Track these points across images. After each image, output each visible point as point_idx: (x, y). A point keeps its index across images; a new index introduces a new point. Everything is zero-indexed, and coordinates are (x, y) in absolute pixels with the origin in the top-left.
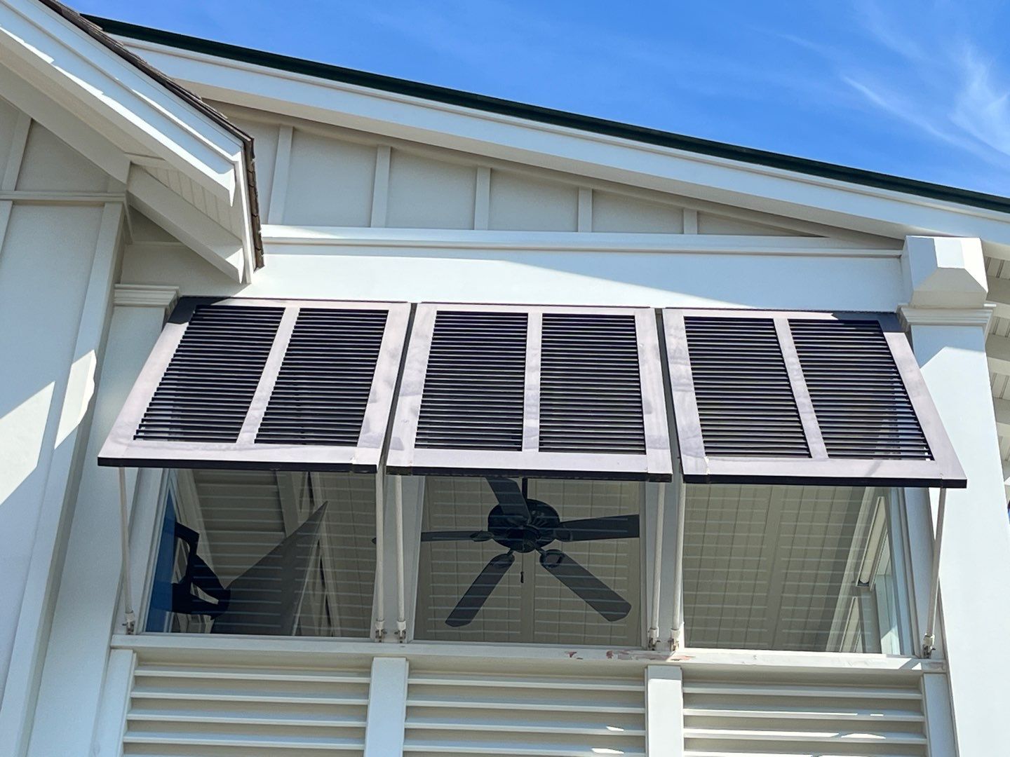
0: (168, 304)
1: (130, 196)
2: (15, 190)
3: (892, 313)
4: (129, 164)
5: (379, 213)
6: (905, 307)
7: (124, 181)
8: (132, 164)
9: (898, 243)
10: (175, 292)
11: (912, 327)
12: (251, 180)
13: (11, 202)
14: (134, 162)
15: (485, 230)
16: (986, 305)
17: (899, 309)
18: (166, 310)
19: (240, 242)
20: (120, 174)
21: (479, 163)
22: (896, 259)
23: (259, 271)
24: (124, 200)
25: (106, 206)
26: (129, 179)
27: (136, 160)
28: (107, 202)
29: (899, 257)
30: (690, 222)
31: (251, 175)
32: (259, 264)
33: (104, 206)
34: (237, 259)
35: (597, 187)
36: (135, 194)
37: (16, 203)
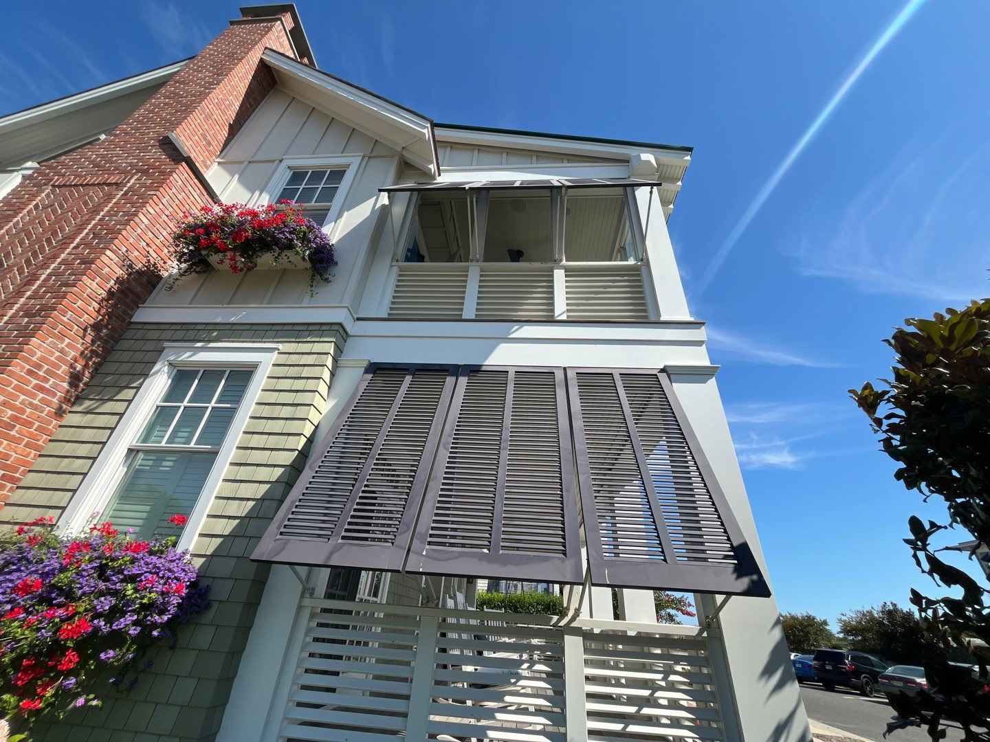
2: (370, 154)
6: (631, 175)
8: (403, 147)
9: (628, 161)
15: (504, 165)
20: (399, 149)
21: (504, 150)
22: (627, 166)
24: (400, 155)
25: (395, 156)
26: (402, 151)
32: (439, 171)
33: (393, 158)
34: (433, 167)
35: (538, 154)
36: (404, 154)
37: (369, 157)
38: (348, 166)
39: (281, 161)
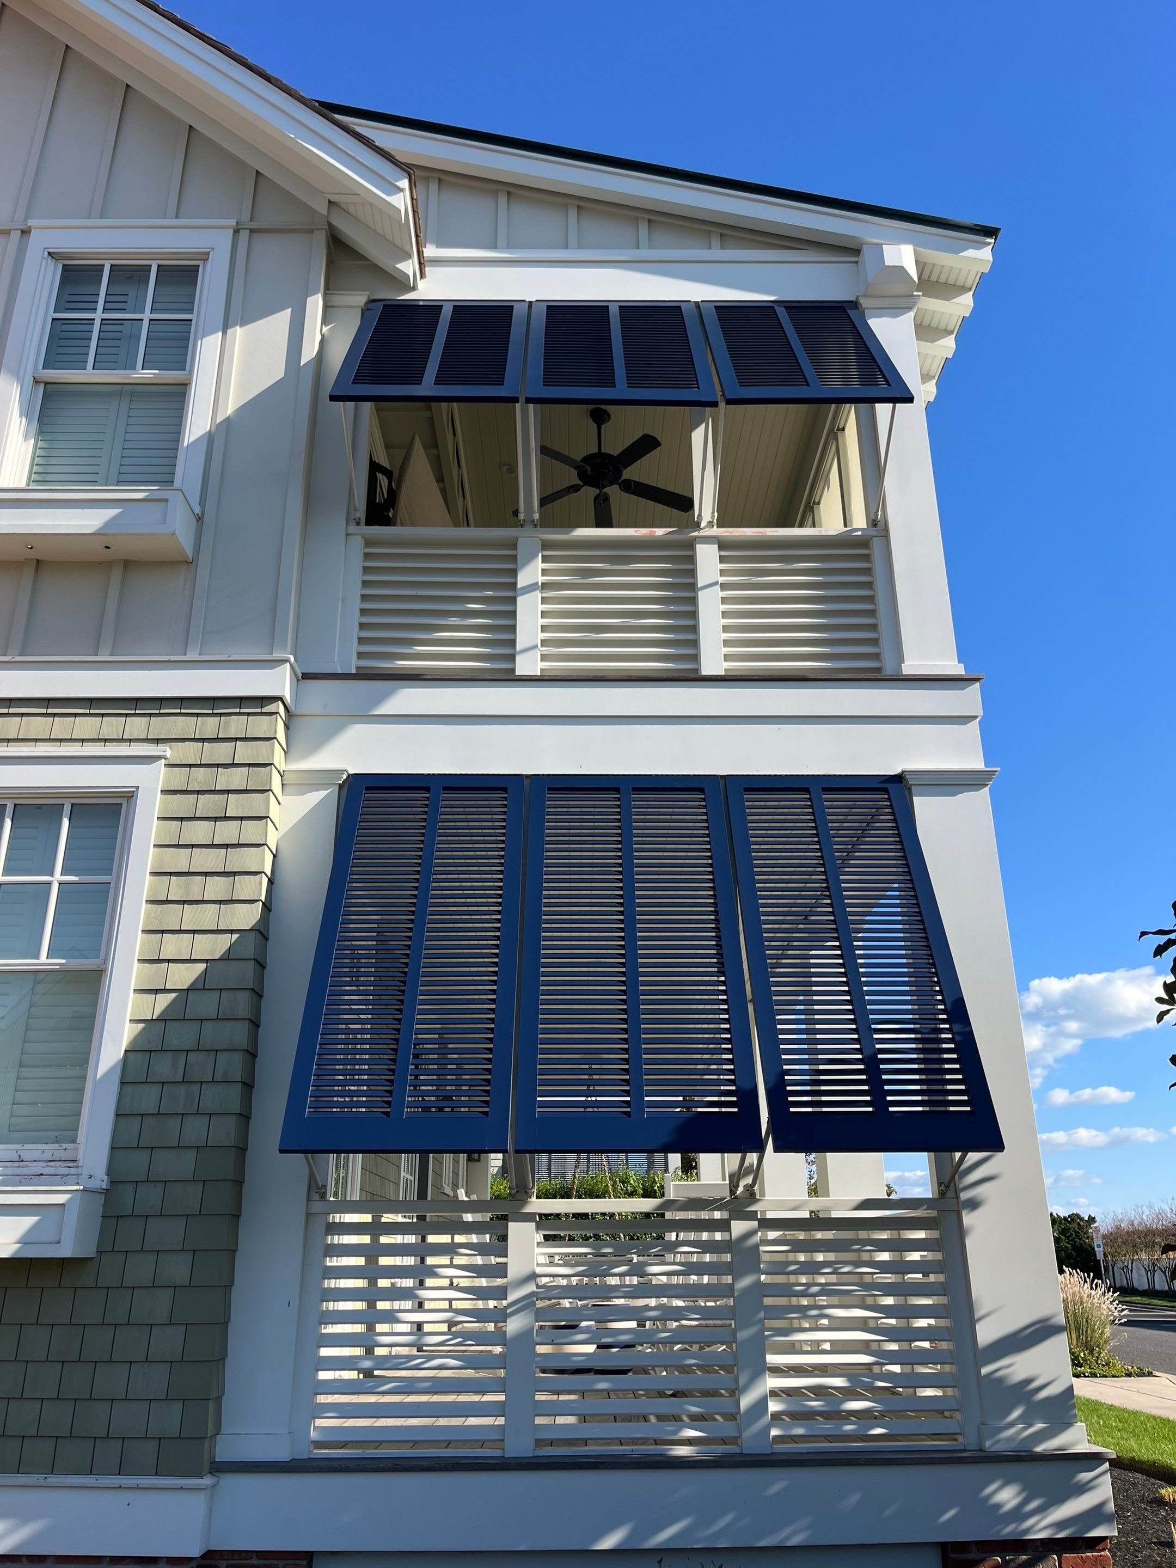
0: (363, 305)
1: (330, 226)
2: (251, 221)
3: (852, 301)
4: (327, 201)
5: (502, 239)
6: (861, 296)
7: (325, 213)
8: (330, 202)
9: (856, 251)
10: (367, 297)
11: (866, 311)
12: (415, 206)
13: (248, 231)
14: (332, 200)
15: (575, 248)
16: (915, 293)
17: (857, 298)
18: (362, 309)
19: (409, 256)
20: (322, 209)
21: (569, 201)
22: (855, 264)
23: (422, 280)
24: (326, 227)
25: (315, 231)
26: (328, 213)
27: (334, 198)
28: (315, 229)
29: (857, 262)
30: (716, 241)
31: (415, 201)
32: (423, 275)
33: (313, 232)
34: (409, 267)
35: (652, 217)
36: (334, 224)
37: (252, 231)
38: (205, 257)
39: (25, 232)
